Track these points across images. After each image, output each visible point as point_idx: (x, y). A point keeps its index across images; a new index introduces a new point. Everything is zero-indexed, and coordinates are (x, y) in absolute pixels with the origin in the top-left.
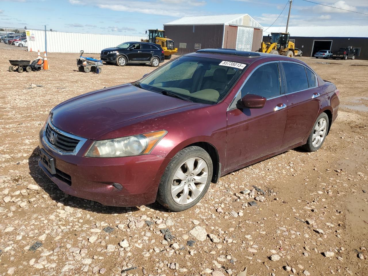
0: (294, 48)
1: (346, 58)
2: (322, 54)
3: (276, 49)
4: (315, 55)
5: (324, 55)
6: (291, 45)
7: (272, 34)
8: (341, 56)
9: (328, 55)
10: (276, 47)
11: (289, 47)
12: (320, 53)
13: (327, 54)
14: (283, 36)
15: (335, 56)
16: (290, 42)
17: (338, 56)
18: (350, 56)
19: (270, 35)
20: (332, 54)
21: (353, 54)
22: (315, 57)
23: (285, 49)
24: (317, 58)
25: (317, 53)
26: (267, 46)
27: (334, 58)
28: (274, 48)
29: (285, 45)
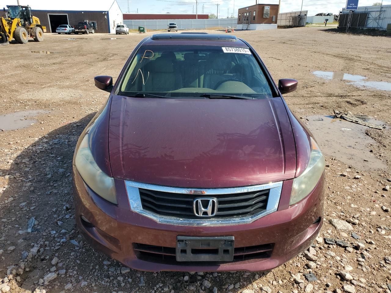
0: (39, 23)
1: (88, 33)
2: (63, 30)
3: (20, 25)
4: (56, 31)
5: (66, 30)
6: (35, 20)
7: (8, 7)
8: (83, 30)
9: (70, 30)
10: (20, 23)
11: (35, 23)
12: (61, 28)
13: (68, 29)
14: (24, 9)
15: (77, 30)
16: (33, 17)
17: (80, 30)
18: (90, 30)
19: (6, 8)
20: (73, 29)
21: (92, 28)
22: (57, 33)
23: (31, 25)
24: (59, 33)
25: (58, 28)
26: (7, 22)
27: (77, 33)
28: (19, 25)
29: (30, 20)
